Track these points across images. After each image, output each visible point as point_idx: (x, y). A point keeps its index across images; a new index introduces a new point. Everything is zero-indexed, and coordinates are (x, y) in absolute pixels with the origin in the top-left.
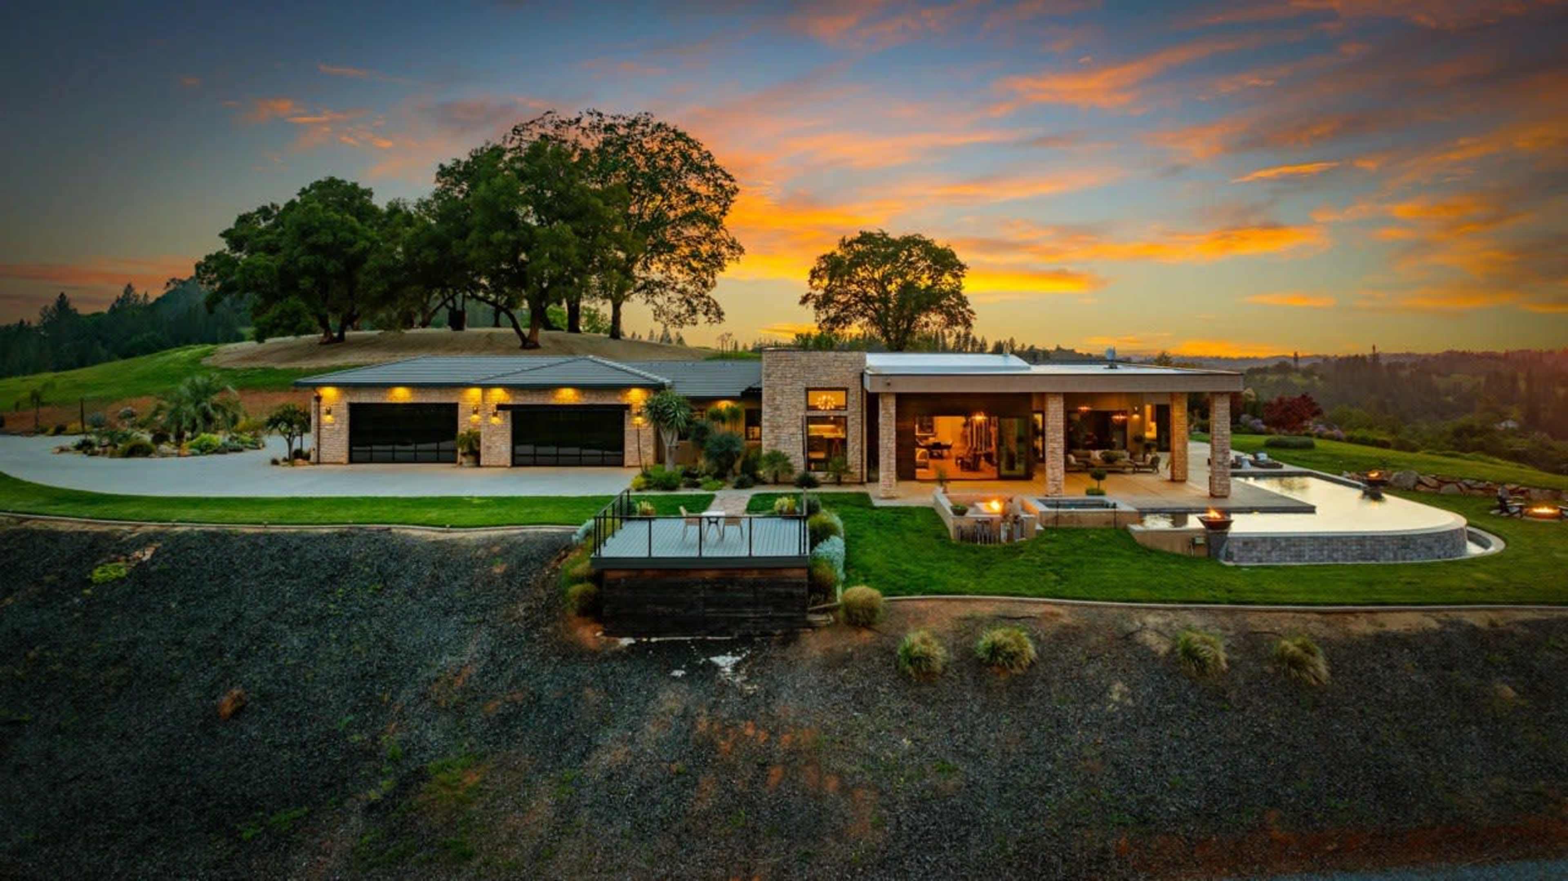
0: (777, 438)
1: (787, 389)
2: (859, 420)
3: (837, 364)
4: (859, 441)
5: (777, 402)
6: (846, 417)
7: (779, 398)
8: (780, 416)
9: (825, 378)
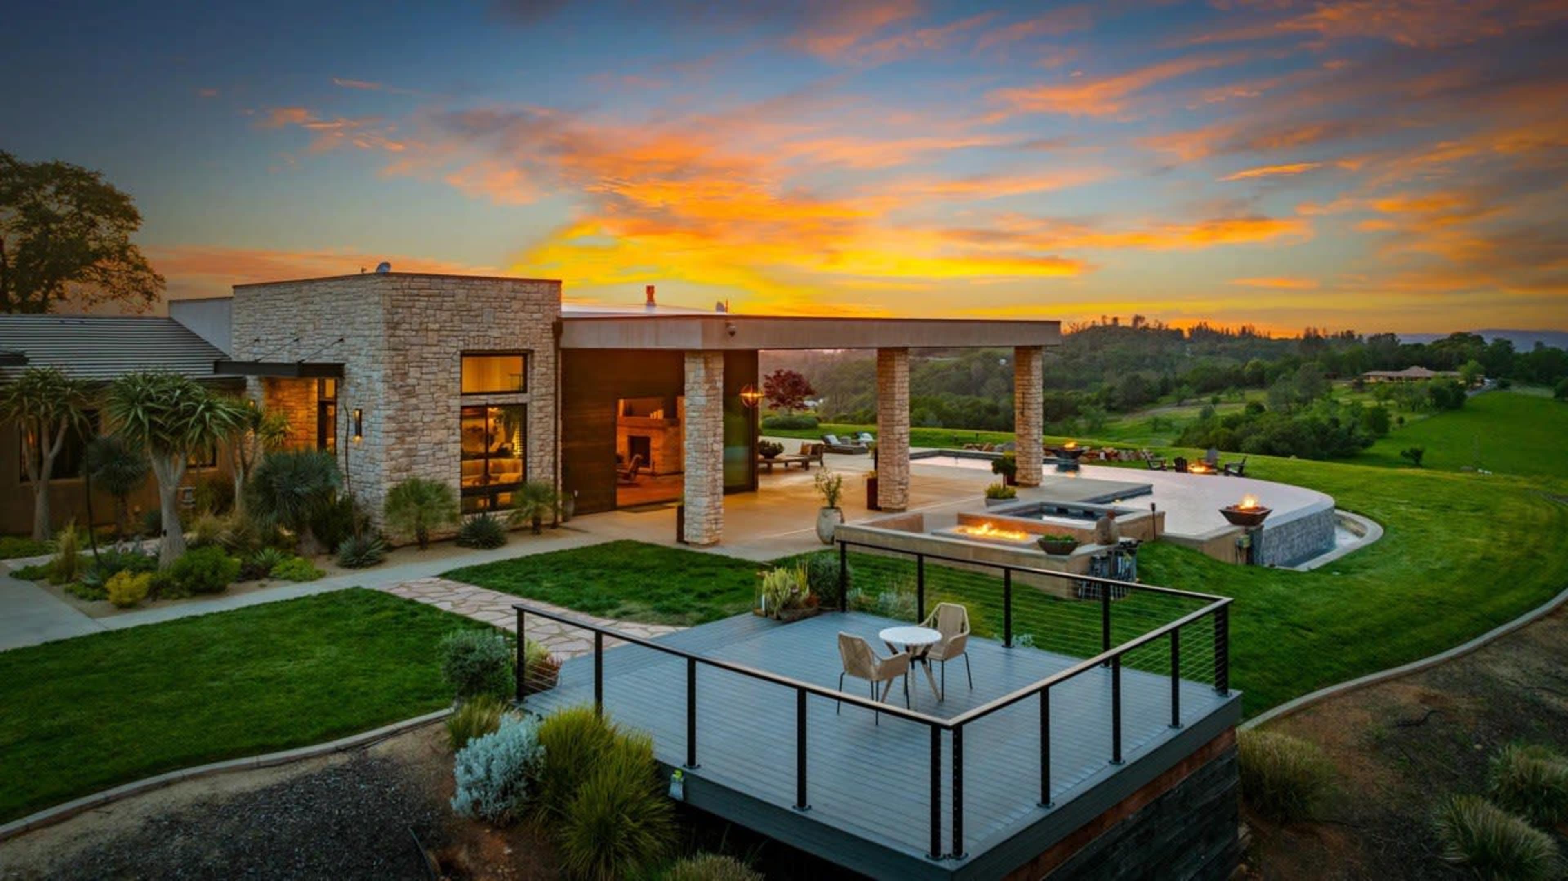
0: (410, 454)
1: (427, 352)
2: (551, 409)
3: (516, 305)
4: (550, 448)
5: (411, 381)
6: (524, 406)
7: (414, 372)
8: (416, 408)
9: (495, 333)
